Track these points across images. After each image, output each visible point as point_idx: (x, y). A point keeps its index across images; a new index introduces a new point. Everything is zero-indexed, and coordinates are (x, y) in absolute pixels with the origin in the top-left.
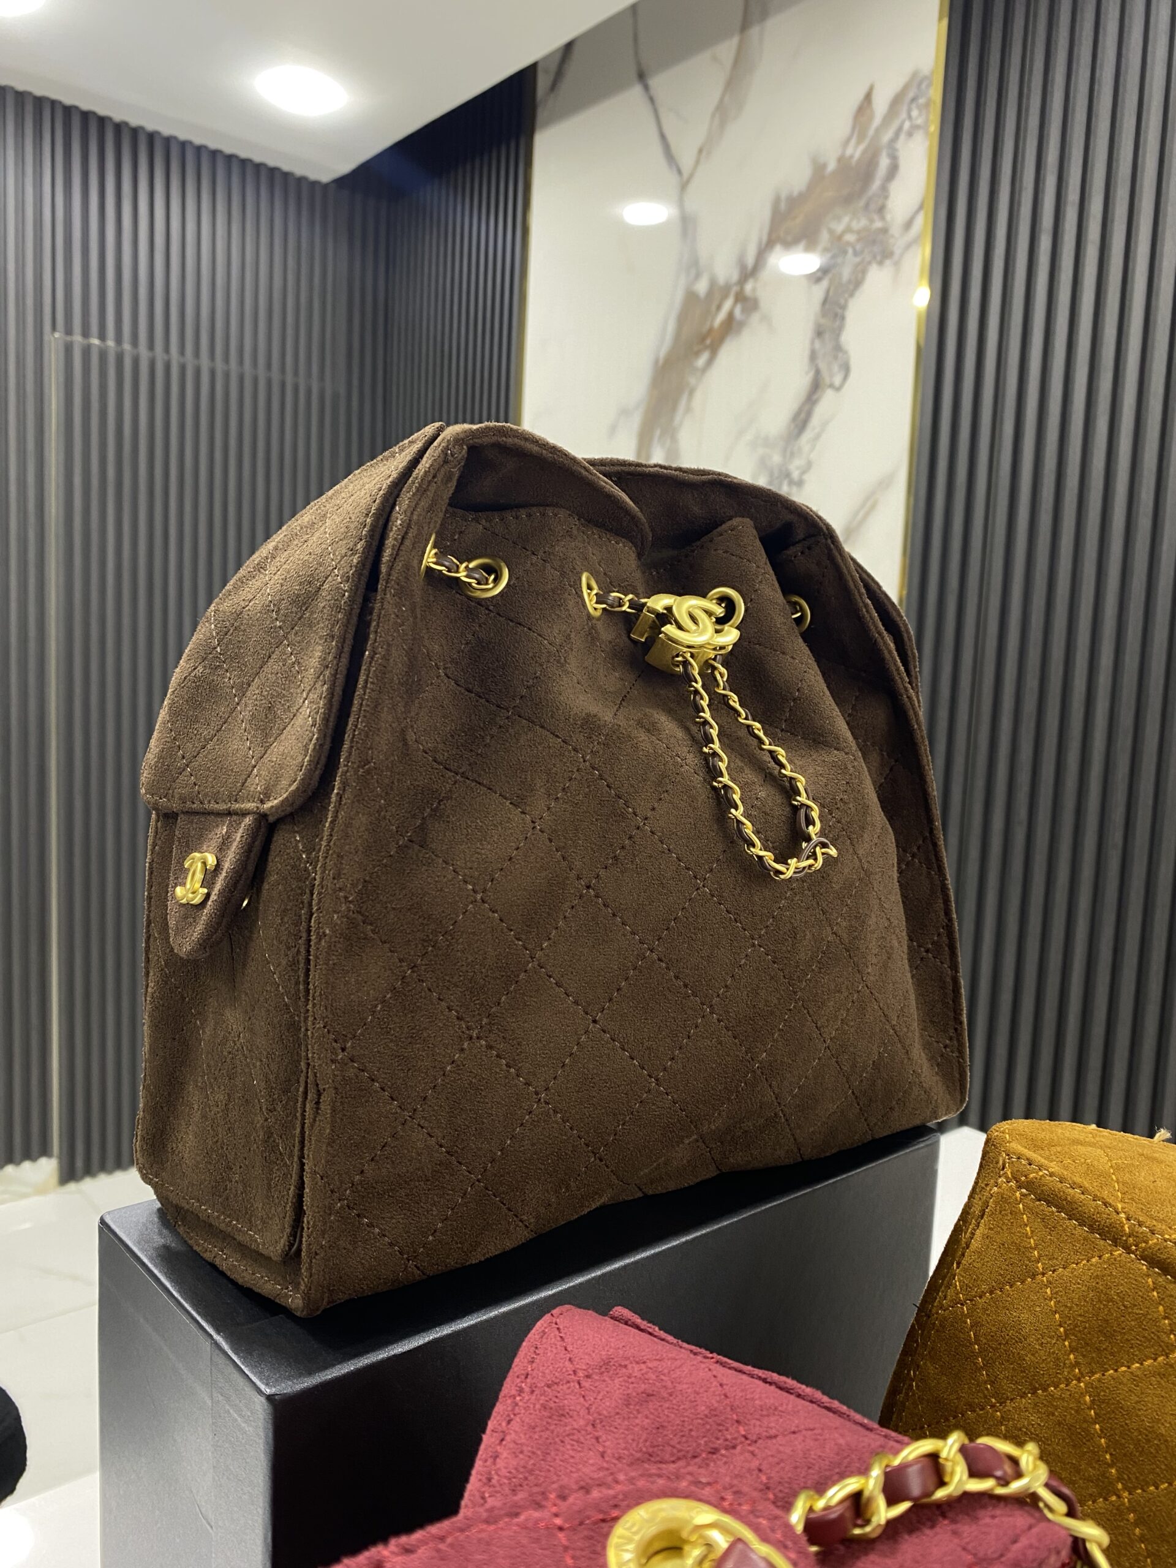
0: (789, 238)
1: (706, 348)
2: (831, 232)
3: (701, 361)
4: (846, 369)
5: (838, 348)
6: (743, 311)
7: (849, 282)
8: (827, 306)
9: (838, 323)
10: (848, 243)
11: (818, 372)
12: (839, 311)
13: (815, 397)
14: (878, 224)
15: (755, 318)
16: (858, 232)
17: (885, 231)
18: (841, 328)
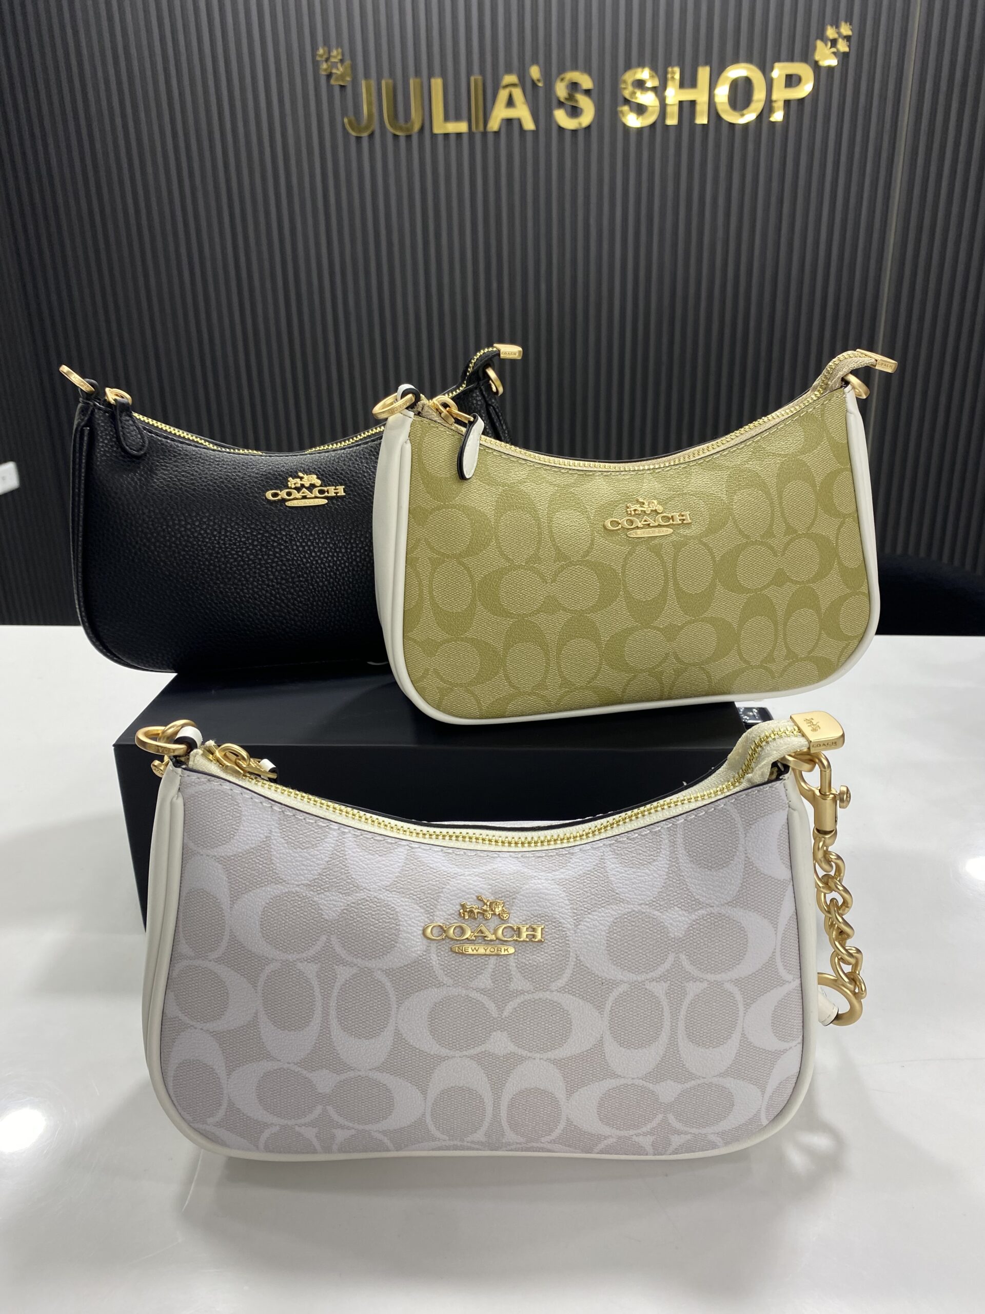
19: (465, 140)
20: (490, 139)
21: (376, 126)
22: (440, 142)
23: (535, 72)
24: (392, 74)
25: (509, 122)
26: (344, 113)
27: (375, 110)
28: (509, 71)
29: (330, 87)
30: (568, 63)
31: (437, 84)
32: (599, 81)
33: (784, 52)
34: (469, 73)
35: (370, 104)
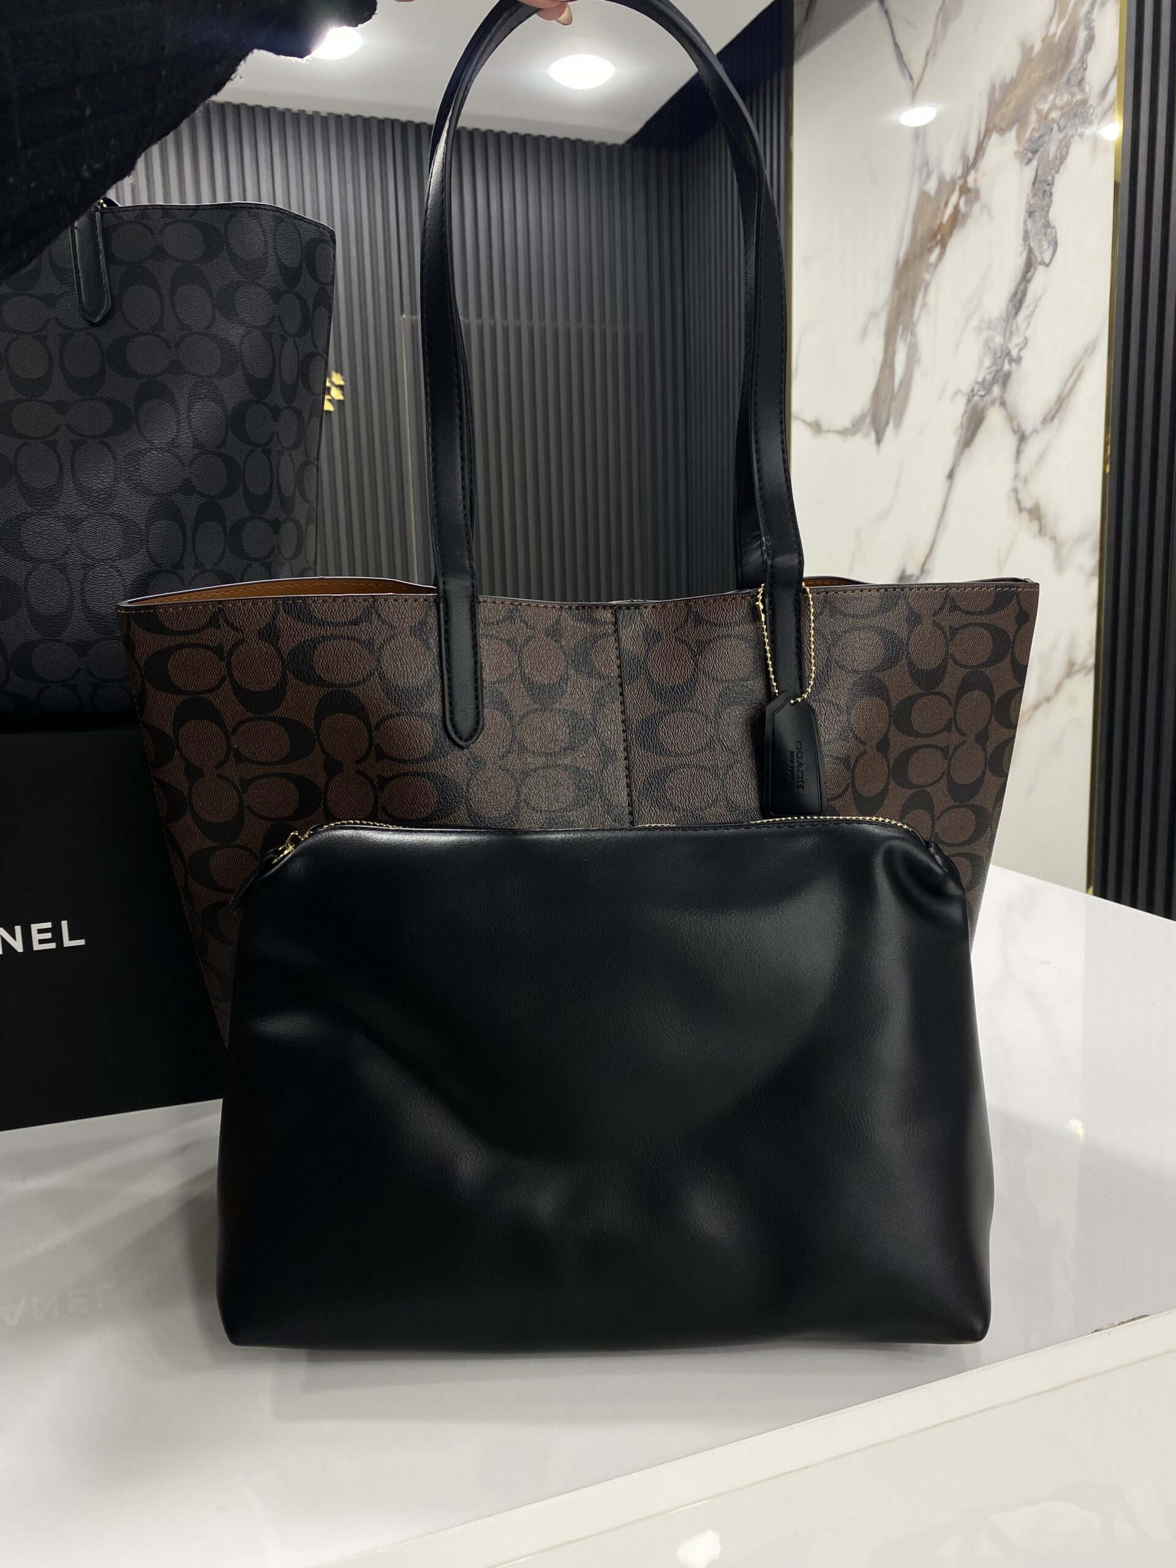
0: (1003, 126)
1: (937, 244)
2: (1039, 112)
3: (933, 257)
4: (1055, 244)
5: (1048, 225)
6: (966, 204)
7: (1056, 158)
8: (1036, 185)
9: (1046, 200)
10: (1053, 120)
11: (1030, 251)
12: (1047, 188)
13: (1029, 275)
14: (1079, 97)
15: (977, 207)
16: (1062, 108)
17: (1084, 102)
18: (1049, 206)
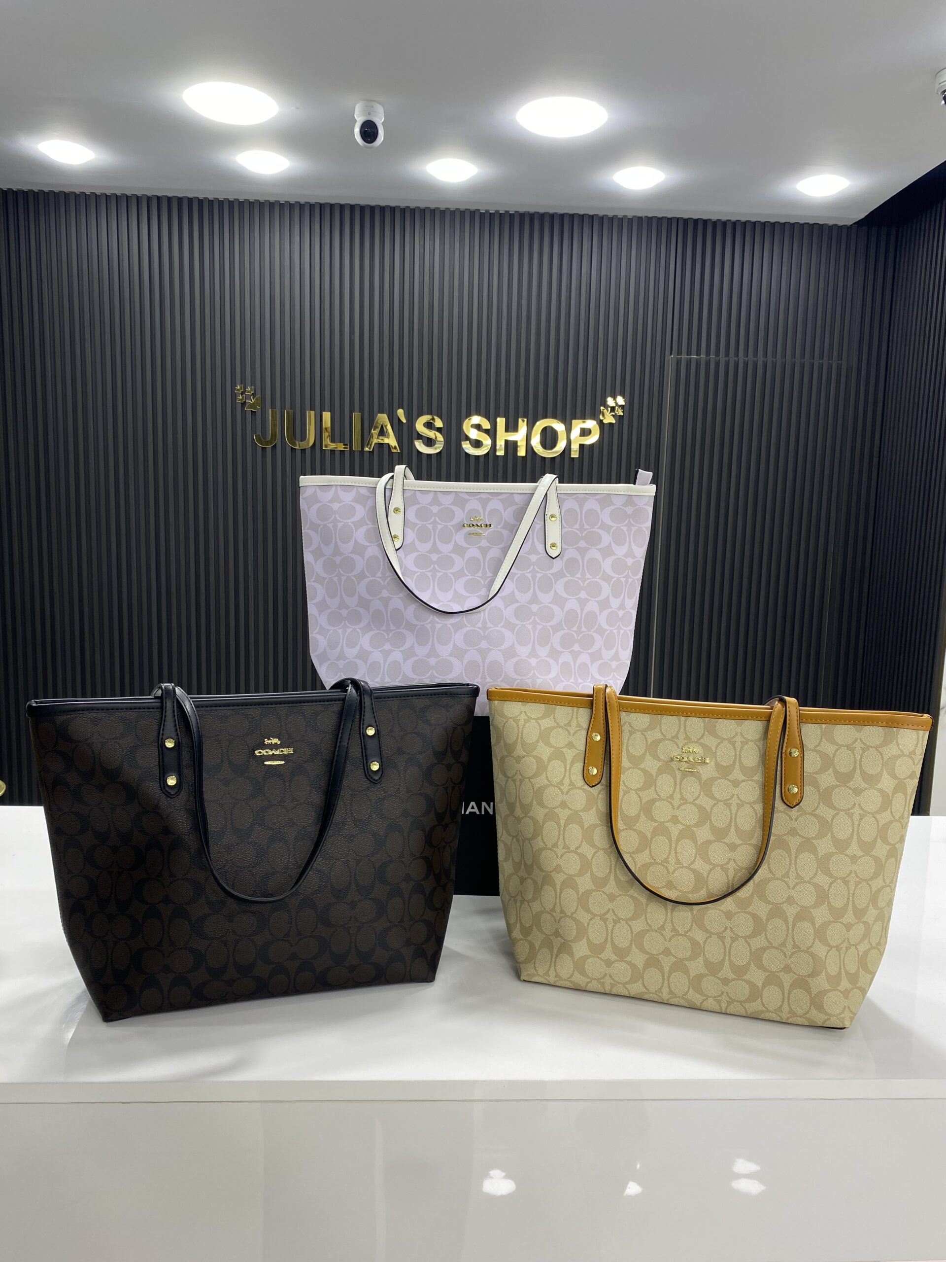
19: (347, 455)
20: (366, 456)
21: (278, 441)
22: (328, 456)
23: (401, 413)
24: (292, 406)
25: (381, 445)
26: (254, 431)
27: (278, 430)
28: (381, 411)
29: (244, 412)
30: (425, 409)
31: (327, 416)
32: (448, 423)
33: (578, 414)
34: (352, 410)
35: (274, 425)
